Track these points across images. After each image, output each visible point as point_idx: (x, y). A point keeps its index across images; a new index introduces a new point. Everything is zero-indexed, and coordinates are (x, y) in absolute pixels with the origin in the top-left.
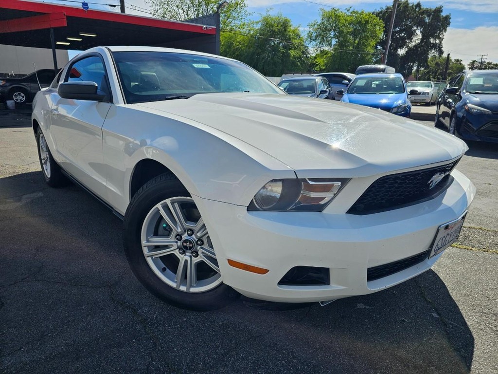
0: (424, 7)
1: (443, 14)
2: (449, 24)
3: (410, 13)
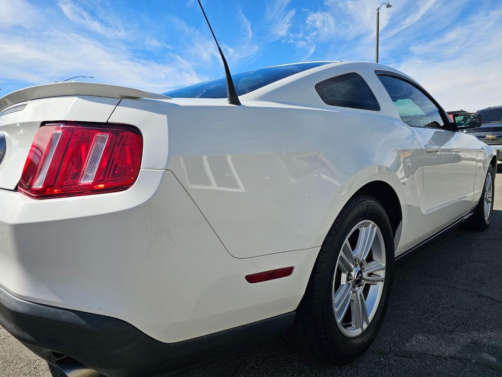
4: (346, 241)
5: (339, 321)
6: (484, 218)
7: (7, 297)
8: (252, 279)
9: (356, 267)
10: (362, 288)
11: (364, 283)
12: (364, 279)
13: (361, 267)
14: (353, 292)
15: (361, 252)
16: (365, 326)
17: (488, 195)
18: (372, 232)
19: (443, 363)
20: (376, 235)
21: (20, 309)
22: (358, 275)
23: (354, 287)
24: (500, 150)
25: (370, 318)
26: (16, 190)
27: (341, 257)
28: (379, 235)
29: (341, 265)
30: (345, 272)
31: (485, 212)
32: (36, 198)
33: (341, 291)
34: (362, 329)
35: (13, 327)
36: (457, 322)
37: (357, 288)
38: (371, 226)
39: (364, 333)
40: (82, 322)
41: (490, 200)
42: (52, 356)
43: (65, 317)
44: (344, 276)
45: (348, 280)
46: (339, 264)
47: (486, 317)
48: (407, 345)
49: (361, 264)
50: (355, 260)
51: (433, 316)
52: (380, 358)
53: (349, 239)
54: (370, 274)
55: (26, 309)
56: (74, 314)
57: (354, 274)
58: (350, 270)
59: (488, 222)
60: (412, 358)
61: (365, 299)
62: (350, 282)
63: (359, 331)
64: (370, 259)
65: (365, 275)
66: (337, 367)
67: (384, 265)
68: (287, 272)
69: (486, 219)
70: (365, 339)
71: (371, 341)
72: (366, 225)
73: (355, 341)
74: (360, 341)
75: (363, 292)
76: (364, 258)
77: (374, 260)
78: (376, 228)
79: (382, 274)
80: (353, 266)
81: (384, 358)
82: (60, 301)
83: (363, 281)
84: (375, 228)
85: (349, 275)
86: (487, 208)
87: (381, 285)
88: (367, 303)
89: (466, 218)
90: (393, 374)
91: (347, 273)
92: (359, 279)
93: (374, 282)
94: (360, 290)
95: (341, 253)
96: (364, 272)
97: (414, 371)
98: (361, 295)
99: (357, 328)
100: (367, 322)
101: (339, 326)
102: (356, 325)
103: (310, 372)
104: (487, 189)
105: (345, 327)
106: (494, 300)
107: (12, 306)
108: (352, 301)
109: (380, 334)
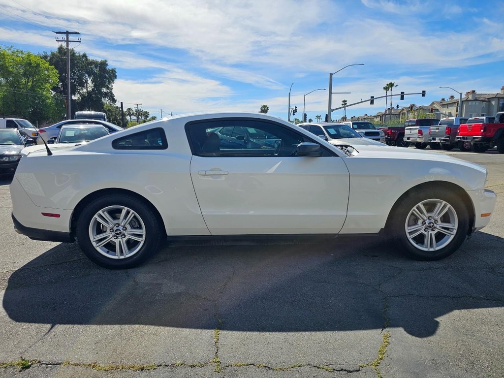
0: (90, 58)
1: (109, 68)
2: (115, 77)
3: (78, 62)
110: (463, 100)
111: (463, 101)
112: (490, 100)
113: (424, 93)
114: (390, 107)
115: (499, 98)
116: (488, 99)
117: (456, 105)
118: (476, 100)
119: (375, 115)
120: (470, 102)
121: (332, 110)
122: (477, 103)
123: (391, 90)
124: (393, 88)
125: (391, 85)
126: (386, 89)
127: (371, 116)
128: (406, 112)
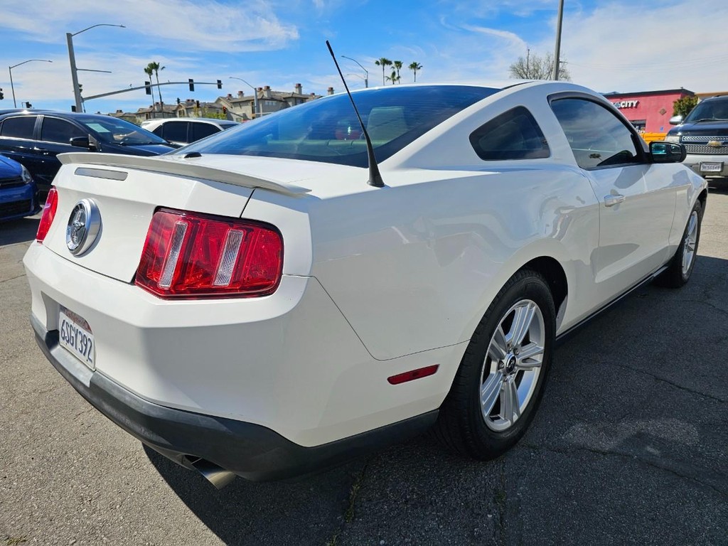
4: (499, 327)
5: (486, 414)
6: (681, 271)
7: (136, 400)
8: (394, 380)
9: (509, 353)
10: (514, 376)
11: (517, 369)
12: (517, 366)
13: (514, 353)
14: (504, 381)
15: (515, 336)
16: (515, 418)
17: (690, 241)
18: (530, 312)
19: (600, 459)
20: (535, 314)
21: (154, 414)
22: (510, 362)
23: (505, 376)
24: (726, 163)
25: (522, 409)
26: (133, 282)
27: (492, 345)
28: (538, 316)
29: (492, 353)
30: (496, 360)
31: (684, 263)
32: (166, 298)
33: (490, 381)
34: (512, 420)
35: (143, 430)
36: (625, 411)
37: (508, 377)
38: (529, 306)
39: (514, 425)
40: (224, 428)
41: (693, 247)
42: (185, 458)
43: (204, 423)
44: (494, 365)
45: (499, 368)
46: (489, 353)
47: (660, 405)
48: (563, 438)
49: (515, 350)
50: (508, 345)
51: (597, 404)
52: (530, 453)
53: (502, 324)
54: (524, 360)
55: (161, 414)
56: (214, 420)
57: (506, 362)
58: (502, 357)
59: (686, 277)
60: (566, 452)
61: (517, 388)
62: (501, 370)
63: (508, 424)
64: (526, 341)
65: (518, 361)
66: (481, 463)
67: (542, 348)
68: (432, 370)
69: (685, 272)
70: (514, 432)
71: (521, 434)
72: (524, 305)
73: (503, 435)
74: (509, 435)
75: (515, 380)
76: (519, 343)
77: (530, 342)
78: (536, 307)
79: (539, 359)
80: (505, 353)
81: (535, 452)
82: (198, 407)
83: (516, 368)
84: (534, 308)
85: (501, 362)
86: (687, 258)
87: (536, 372)
88: (519, 391)
89: (655, 275)
90: (543, 470)
91: (498, 360)
92: (511, 367)
93: (529, 368)
94: (511, 378)
95: (492, 341)
96: (518, 358)
97: (567, 467)
98: (512, 384)
99: (506, 420)
100: (518, 413)
101: (485, 419)
102: (505, 417)
103: (451, 467)
104: (690, 233)
105: (493, 420)
106: (673, 384)
107: (143, 410)
108: (502, 391)
109: (532, 425)
110: (258, 98)
111: (258, 100)
112: (287, 100)
113: (219, 84)
114: (159, 101)
115: (295, 98)
116: (284, 98)
117: (250, 104)
118: (272, 99)
119: (136, 112)
120: (266, 101)
121: (83, 100)
122: (274, 102)
123: (157, 74)
124: (159, 71)
125: (155, 66)
126: (149, 71)
127: (129, 113)
128: (185, 110)
